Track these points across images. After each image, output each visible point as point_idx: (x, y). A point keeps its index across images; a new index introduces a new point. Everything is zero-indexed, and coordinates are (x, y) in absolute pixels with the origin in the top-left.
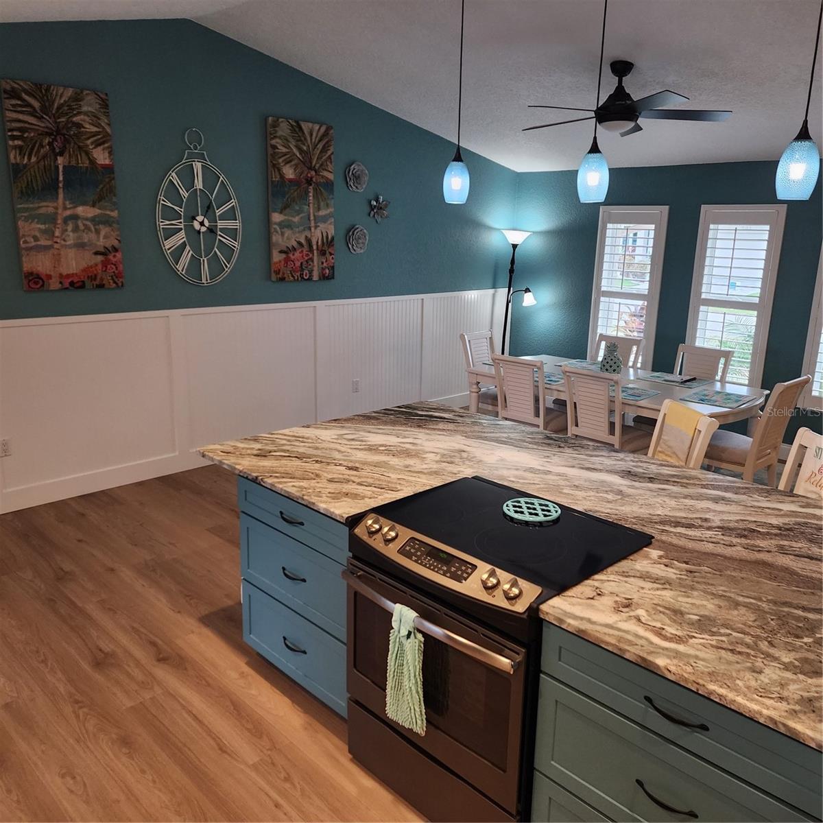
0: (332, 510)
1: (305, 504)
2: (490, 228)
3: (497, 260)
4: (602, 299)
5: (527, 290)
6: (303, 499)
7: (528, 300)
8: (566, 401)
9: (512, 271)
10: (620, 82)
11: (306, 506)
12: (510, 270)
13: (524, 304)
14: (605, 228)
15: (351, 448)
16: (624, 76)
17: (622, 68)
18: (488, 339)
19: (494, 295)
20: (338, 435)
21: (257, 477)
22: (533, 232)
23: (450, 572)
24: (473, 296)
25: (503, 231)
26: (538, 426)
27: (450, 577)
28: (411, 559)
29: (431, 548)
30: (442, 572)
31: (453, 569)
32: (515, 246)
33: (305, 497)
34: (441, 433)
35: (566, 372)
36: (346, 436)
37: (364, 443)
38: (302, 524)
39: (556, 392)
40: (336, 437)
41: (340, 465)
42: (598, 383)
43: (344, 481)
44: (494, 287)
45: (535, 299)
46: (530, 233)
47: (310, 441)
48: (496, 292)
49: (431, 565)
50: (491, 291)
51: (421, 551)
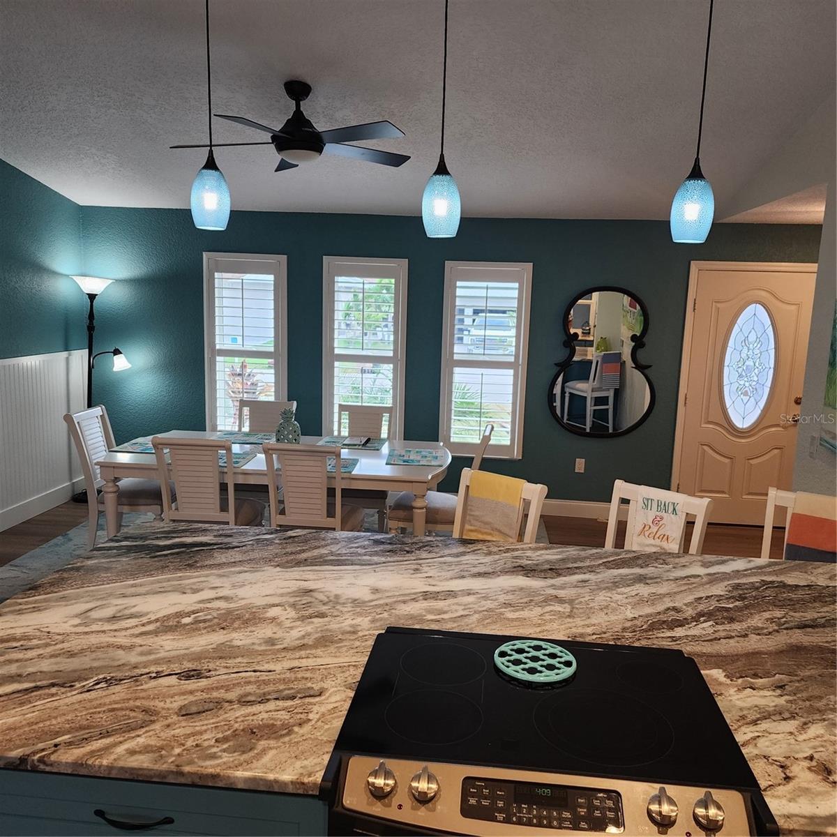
0: (271, 776)
1: (189, 781)
2: (55, 274)
3: (67, 314)
4: (218, 358)
5: (117, 352)
6: (182, 774)
7: (120, 363)
8: (267, 486)
9: (91, 328)
10: (298, 106)
11: (194, 785)
12: (88, 327)
13: (115, 369)
14: (212, 279)
15: (137, 636)
16: (301, 100)
17: (298, 90)
18: (99, 417)
19: (67, 359)
20: (77, 616)
21: (23, 760)
22: (116, 280)
23: (583, 819)
24: (33, 363)
25: (74, 278)
26: (227, 523)
27: (590, 829)
28: (494, 819)
29: (513, 785)
30: (567, 824)
31: (583, 811)
32: (92, 297)
33: (187, 769)
34: (237, 569)
35: (269, 449)
36: (94, 615)
37: (145, 620)
38: (169, 821)
39: (243, 476)
40: (77, 621)
41: (159, 675)
42: (312, 458)
43: (211, 705)
44: (66, 350)
45: (130, 362)
46: (111, 281)
47: (35, 642)
48: (70, 355)
49: (540, 818)
50: (65, 354)
51: (500, 798)
